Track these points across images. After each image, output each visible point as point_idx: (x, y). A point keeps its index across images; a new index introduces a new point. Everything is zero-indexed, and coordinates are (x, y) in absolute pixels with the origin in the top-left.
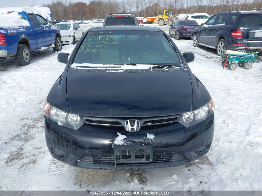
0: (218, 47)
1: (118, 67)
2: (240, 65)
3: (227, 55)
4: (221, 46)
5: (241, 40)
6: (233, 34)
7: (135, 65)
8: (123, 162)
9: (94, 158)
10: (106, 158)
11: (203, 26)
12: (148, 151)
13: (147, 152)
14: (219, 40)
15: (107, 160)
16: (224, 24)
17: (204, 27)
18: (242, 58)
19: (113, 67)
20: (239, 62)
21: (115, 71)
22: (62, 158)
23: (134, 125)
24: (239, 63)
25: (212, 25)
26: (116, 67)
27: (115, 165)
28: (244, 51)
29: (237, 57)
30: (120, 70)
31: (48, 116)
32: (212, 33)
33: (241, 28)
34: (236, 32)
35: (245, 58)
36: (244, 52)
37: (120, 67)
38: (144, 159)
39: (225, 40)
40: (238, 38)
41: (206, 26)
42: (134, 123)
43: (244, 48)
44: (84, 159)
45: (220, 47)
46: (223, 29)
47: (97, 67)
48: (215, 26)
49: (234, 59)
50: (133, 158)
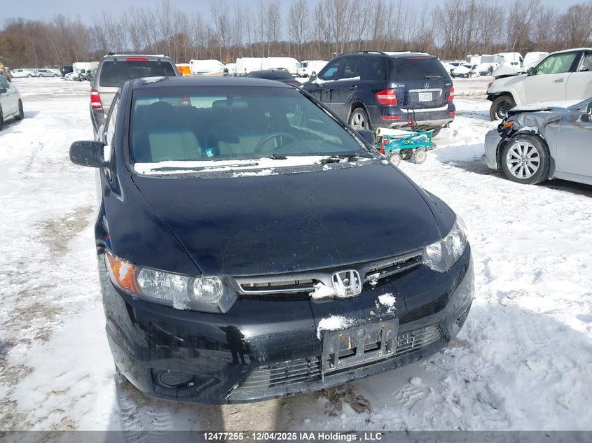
0: (353, 123)
1: (253, 165)
2: (404, 156)
3: (381, 137)
4: (357, 121)
5: (396, 107)
6: (380, 97)
7: (284, 158)
8: (340, 368)
9: (272, 372)
10: (299, 367)
11: (314, 82)
12: (390, 331)
13: (388, 335)
14: (352, 111)
15: (302, 371)
16: (358, 78)
17: (317, 85)
18: (408, 142)
19: (240, 166)
20: (402, 150)
21: (253, 174)
22: (182, 393)
23: (349, 281)
24: (401, 153)
25: (333, 81)
26: (246, 165)
27: (323, 377)
28: (410, 128)
29: (399, 140)
30: (263, 171)
31: (136, 292)
32: (335, 95)
33: (393, 85)
34: (386, 94)
35: (412, 142)
36: (410, 131)
37: (257, 164)
38: (381, 352)
39: (365, 109)
40: (390, 104)
41: (319, 81)
42: (349, 278)
43: (407, 123)
44: (255, 380)
45: (355, 124)
46: (358, 88)
47: (203, 168)
48: (340, 82)
49: (395, 146)
50: (360, 354)
